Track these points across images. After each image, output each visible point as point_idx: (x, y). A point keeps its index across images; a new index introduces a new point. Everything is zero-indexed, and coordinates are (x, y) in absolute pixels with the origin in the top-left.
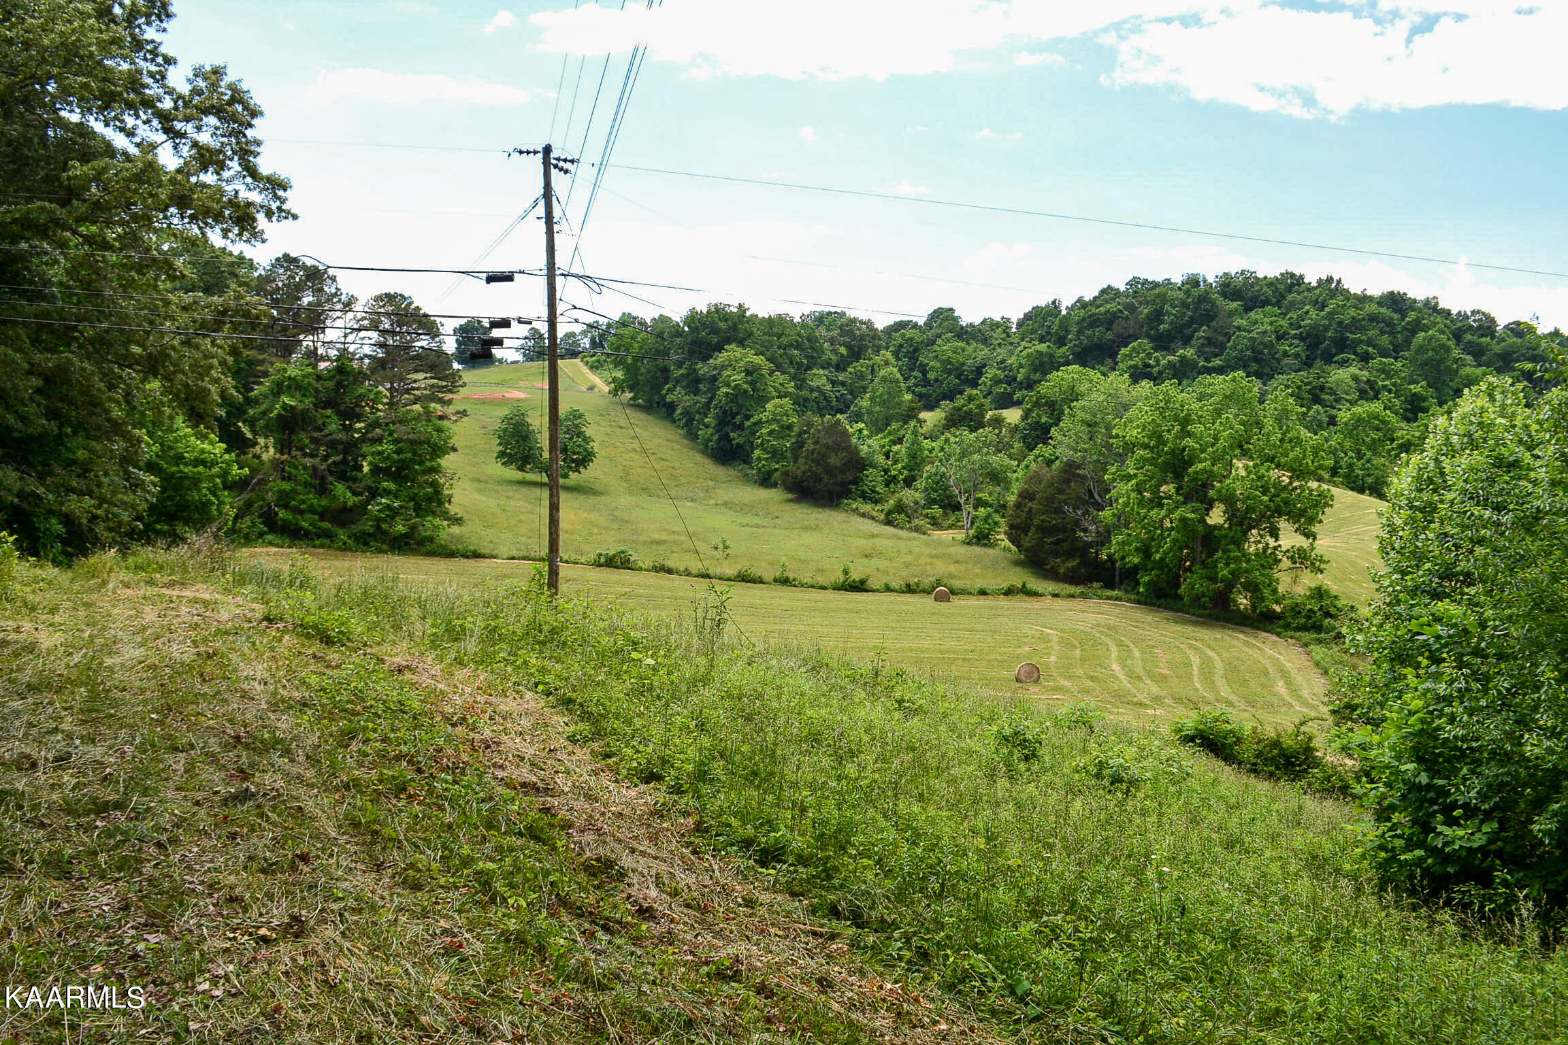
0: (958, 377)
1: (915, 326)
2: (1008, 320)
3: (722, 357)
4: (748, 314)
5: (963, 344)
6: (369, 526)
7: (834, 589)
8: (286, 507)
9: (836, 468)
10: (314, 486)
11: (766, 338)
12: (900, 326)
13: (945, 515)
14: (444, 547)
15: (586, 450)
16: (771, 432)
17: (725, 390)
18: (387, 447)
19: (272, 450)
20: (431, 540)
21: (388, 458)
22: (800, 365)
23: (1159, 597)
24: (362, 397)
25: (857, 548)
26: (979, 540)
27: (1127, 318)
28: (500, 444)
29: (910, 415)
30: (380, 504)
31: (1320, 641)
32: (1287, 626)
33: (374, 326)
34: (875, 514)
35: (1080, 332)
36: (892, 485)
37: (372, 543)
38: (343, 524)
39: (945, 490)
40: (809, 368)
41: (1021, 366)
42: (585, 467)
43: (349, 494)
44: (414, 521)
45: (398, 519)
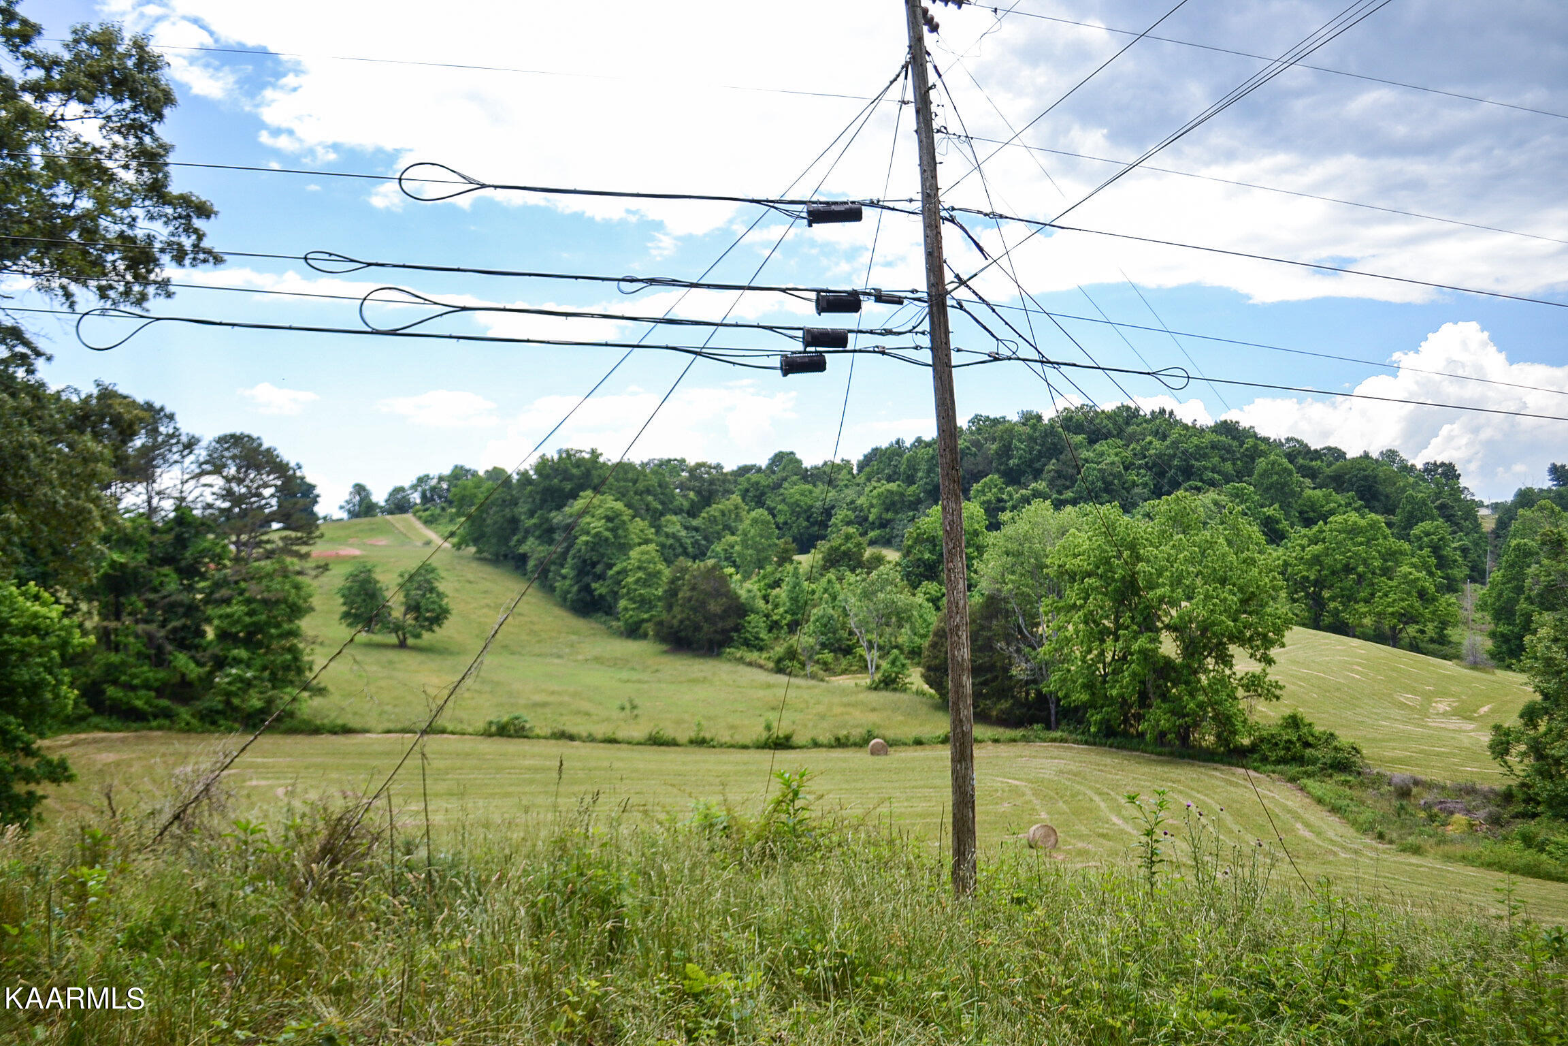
0: (808, 519)
1: (759, 470)
2: (848, 462)
3: (579, 504)
4: (601, 460)
5: (809, 487)
6: (214, 701)
7: (758, 747)
8: (115, 682)
9: (715, 615)
10: (148, 657)
11: (622, 484)
12: (744, 470)
13: (837, 659)
14: (307, 722)
15: (440, 607)
16: (637, 581)
17: (584, 538)
18: (237, 609)
19: (96, 618)
20: (291, 714)
21: (238, 621)
22: (656, 510)
23: (1107, 736)
24: (204, 553)
25: (758, 699)
26: (887, 684)
27: (975, 455)
28: (344, 604)
29: (785, 559)
30: (228, 675)
31: (1309, 775)
32: (1264, 760)
33: (218, 470)
34: (762, 662)
35: (929, 471)
36: (775, 631)
37: (222, 722)
38: (185, 700)
39: (834, 633)
40: (662, 514)
41: (872, 506)
42: (440, 626)
43: (192, 665)
44: (270, 693)
45: (252, 691)
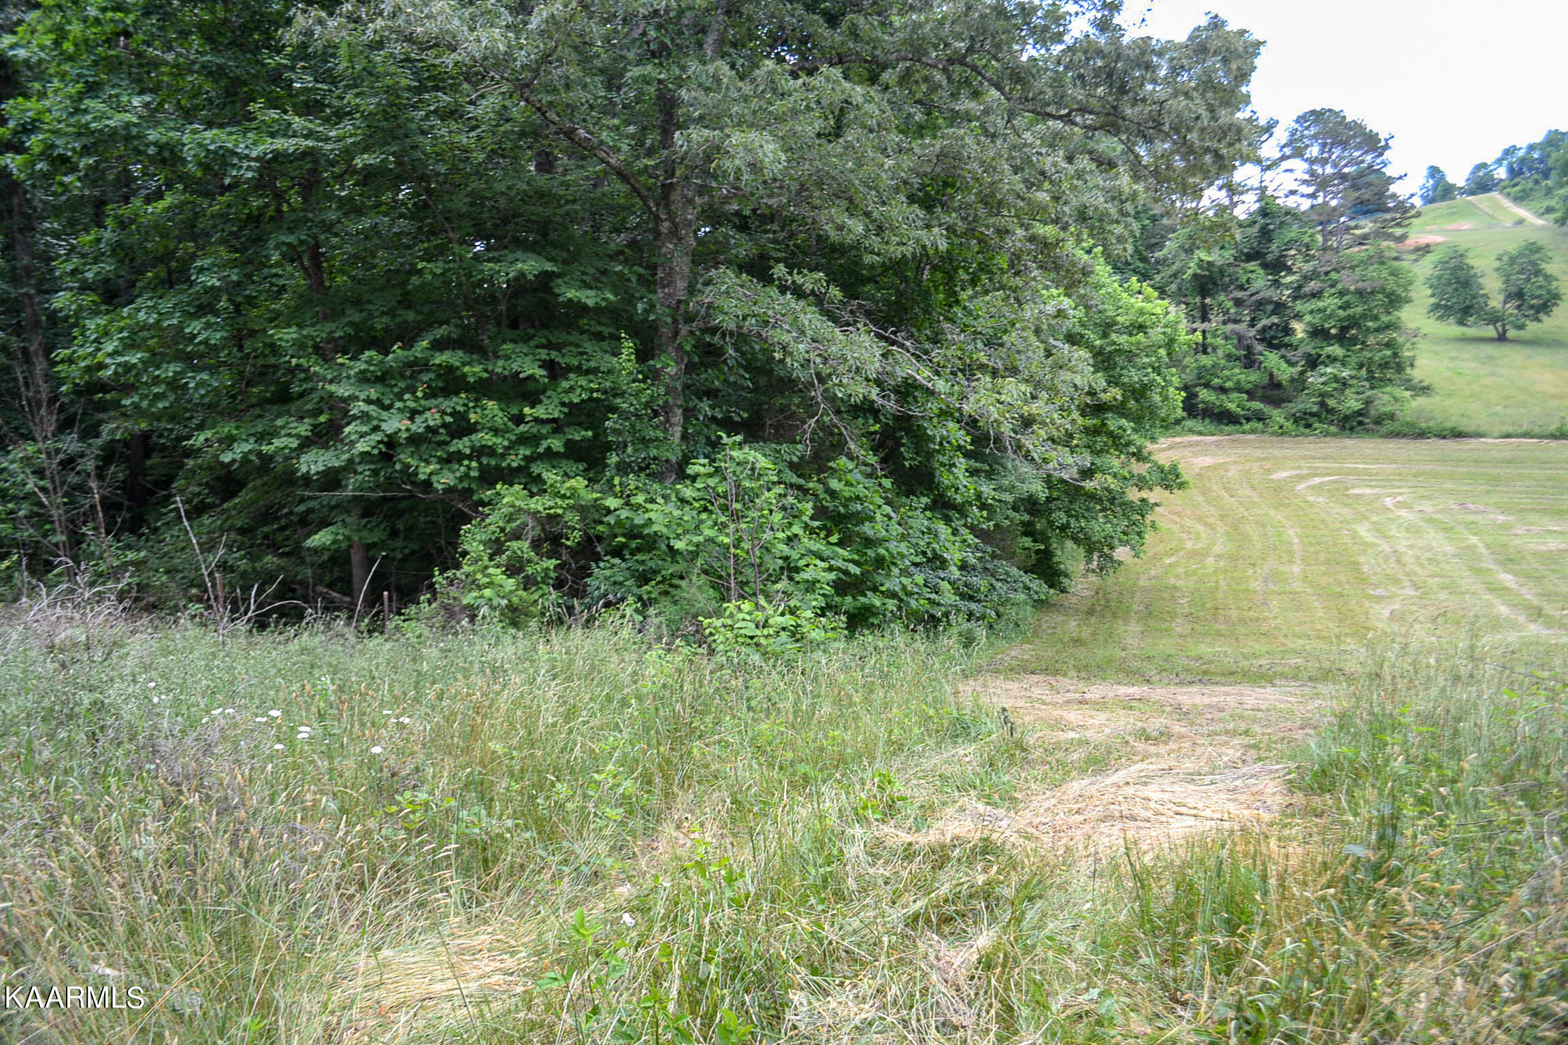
6: (1311, 405)
8: (1207, 385)
10: (1238, 359)
14: (1410, 425)
15: (1549, 292)
18: (1330, 302)
20: (1391, 417)
21: (1330, 316)
24: (1289, 245)
28: (1433, 295)
30: (1323, 375)
33: (1298, 153)
37: (1316, 425)
38: (1276, 402)
42: (1548, 314)
43: (1284, 365)
44: (1369, 393)
45: (1347, 392)
